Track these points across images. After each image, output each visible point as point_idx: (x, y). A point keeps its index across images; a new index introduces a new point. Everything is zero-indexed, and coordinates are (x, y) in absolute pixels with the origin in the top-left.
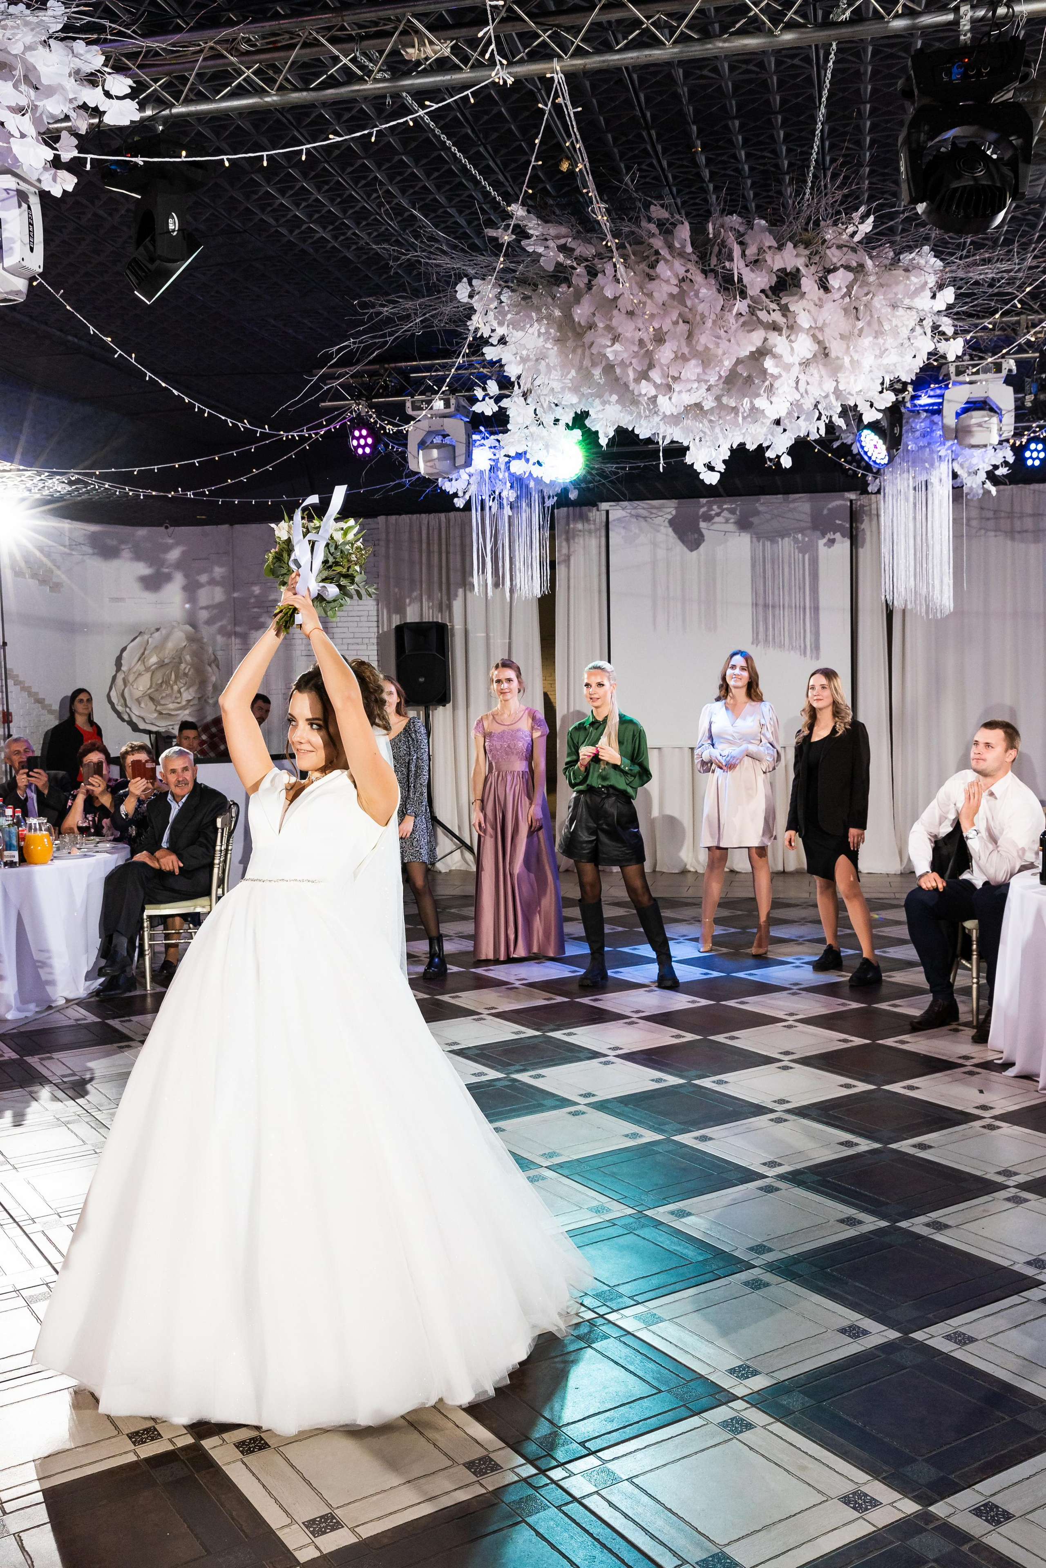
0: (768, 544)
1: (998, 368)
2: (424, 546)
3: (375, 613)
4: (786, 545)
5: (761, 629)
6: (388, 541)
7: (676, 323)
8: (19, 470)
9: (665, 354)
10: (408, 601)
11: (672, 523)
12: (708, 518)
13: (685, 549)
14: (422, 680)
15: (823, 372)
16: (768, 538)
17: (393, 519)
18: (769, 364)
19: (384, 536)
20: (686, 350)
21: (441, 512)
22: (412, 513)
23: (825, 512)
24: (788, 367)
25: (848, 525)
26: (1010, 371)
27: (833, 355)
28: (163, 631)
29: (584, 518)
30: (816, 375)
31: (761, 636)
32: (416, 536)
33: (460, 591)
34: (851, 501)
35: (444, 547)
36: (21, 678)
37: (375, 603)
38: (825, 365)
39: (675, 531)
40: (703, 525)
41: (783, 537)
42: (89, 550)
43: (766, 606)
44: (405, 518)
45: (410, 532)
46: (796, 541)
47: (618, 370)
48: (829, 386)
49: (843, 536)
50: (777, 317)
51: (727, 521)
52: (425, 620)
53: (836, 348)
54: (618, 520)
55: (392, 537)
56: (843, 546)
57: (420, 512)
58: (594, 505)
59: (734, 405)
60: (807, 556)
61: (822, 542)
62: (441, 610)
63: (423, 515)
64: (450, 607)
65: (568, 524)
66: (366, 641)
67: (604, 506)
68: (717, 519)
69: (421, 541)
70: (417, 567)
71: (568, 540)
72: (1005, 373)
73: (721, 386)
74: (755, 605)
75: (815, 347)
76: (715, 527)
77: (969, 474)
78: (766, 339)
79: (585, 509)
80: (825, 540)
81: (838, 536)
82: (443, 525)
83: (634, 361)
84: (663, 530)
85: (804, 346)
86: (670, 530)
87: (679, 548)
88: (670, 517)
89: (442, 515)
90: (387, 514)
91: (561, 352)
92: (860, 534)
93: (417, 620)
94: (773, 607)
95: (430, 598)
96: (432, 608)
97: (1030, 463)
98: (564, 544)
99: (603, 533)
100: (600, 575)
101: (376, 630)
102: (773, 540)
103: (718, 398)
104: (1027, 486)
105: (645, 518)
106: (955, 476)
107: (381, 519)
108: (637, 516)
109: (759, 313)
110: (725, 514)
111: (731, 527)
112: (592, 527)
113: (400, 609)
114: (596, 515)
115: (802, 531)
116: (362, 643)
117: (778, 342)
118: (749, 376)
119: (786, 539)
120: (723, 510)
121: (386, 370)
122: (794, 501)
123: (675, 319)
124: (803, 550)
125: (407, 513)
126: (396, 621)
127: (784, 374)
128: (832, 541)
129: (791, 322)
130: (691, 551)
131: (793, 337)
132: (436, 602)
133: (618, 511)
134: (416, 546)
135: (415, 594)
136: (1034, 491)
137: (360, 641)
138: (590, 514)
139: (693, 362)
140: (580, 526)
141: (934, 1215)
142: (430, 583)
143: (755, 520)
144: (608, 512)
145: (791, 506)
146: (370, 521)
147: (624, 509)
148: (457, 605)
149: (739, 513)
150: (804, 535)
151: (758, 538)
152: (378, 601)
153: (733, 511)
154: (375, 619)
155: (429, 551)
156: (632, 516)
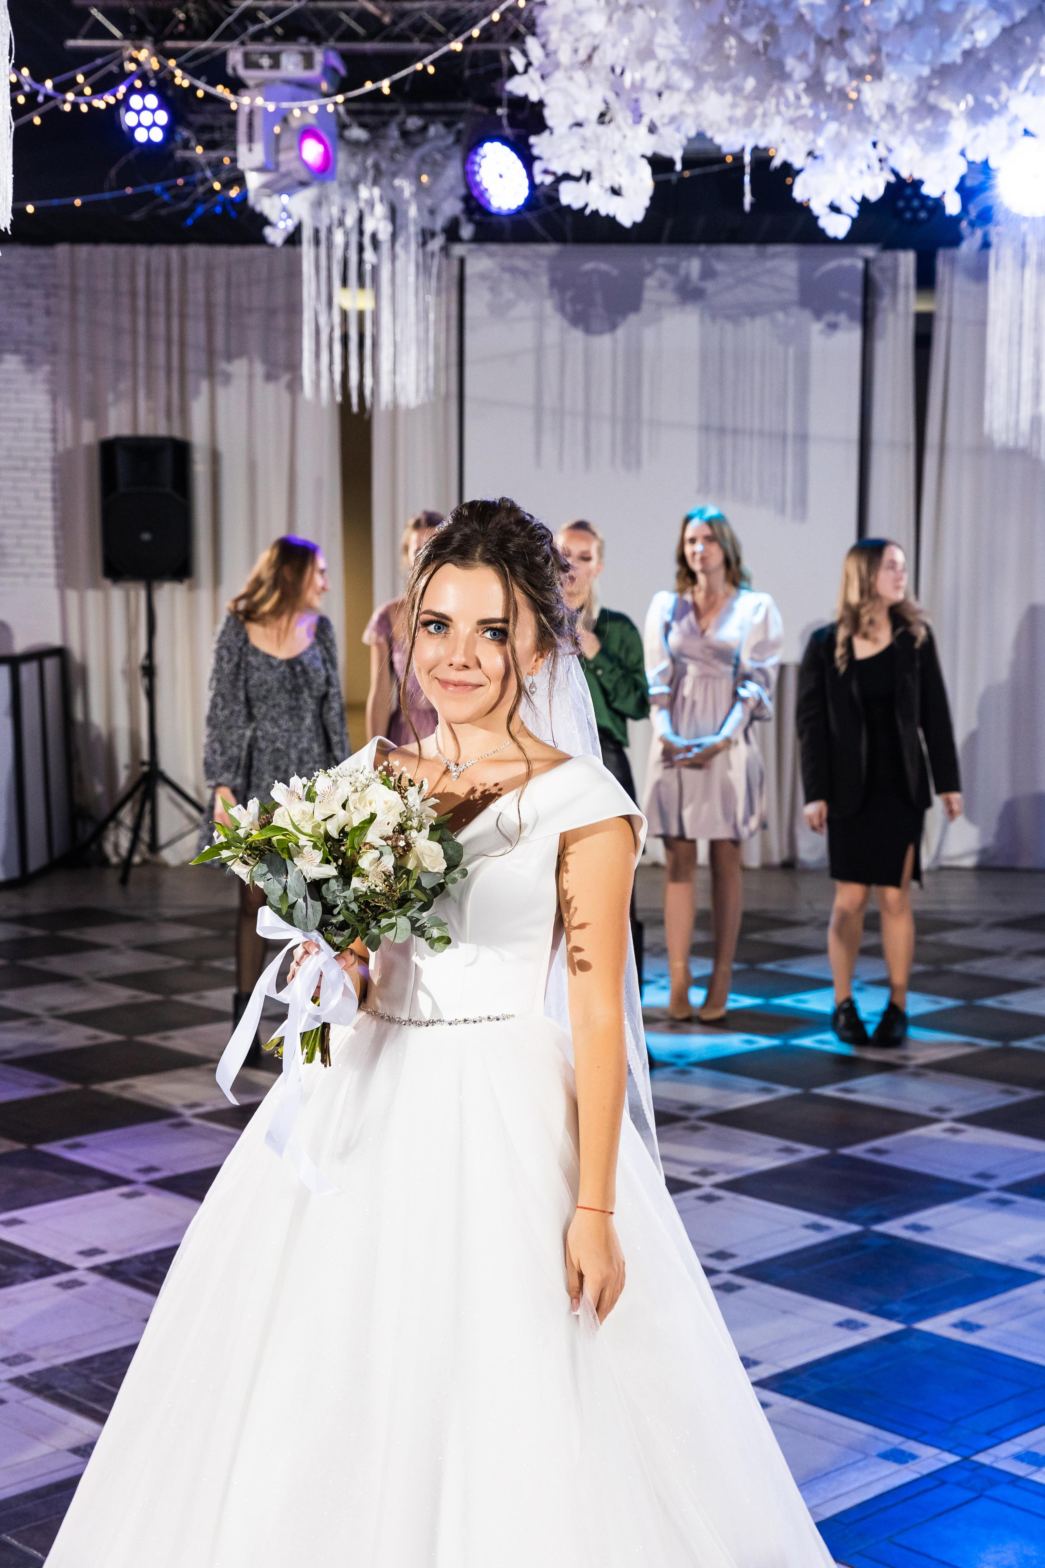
0: (729, 327)
2: (141, 303)
3: (52, 418)
4: (757, 333)
5: (714, 469)
6: (73, 290)
10: (110, 397)
14: (146, 537)
16: (728, 317)
17: (83, 251)
19: (66, 280)
22: (119, 242)
23: (825, 277)
25: (860, 302)
31: (713, 479)
32: (125, 286)
33: (205, 389)
34: (867, 262)
35: (175, 306)
37: (51, 400)
41: (753, 316)
43: (722, 431)
44: (107, 251)
45: (116, 275)
46: (774, 323)
49: (851, 318)
51: (665, 286)
52: (142, 432)
54: (482, 275)
55: (81, 283)
56: (851, 335)
60: (791, 352)
61: (816, 328)
62: (168, 417)
64: (184, 412)
66: (31, 464)
67: (456, 247)
69: (133, 294)
70: (128, 339)
74: (705, 427)
80: (821, 325)
81: (842, 318)
90: (74, 242)
93: (125, 431)
94: (735, 433)
95: (150, 393)
99: (452, 295)
101: (49, 445)
102: (734, 319)
107: (62, 250)
108: (513, 270)
110: (660, 274)
111: (671, 296)
113: (96, 412)
115: (784, 307)
116: (24, 468)
119: (759, 321)
120: (655, 267)
122: (774, 256)
124: (785, 341)
125: (109, 242)
128: (833, 327)
132: (160, 403)
133: (480, 257)
134: (126, 301)
135: (124, 386)
137: (20, 464)
142: (150, 368)
143: (710, 286)
144: (462, 262)
145: (769, 264)
146: (38, 251)
147: (491, 255)
148: (199, 410)
149: (682, 272)
150: (787, 314)
151: (714, 317)
152: (54, 397)
153: (672, 270)
154: (48, 425)
155: (149, 314)
156: (504, 269)
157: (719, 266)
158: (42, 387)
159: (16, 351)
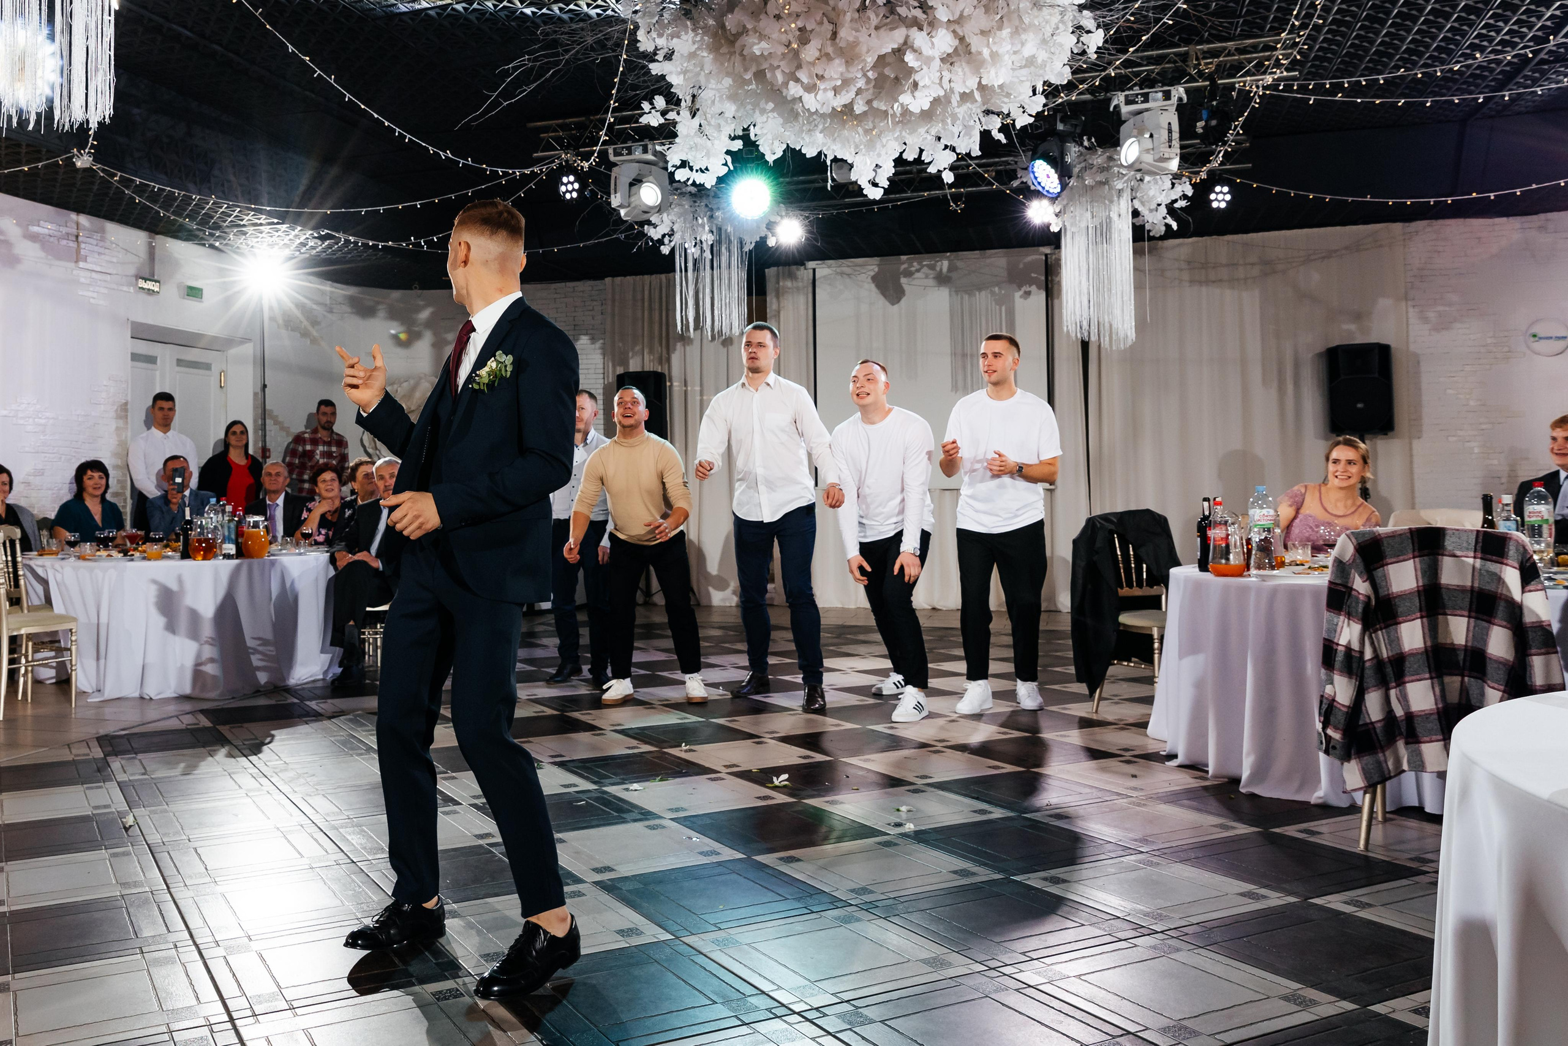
0: (966, 297)
1: (1167, 96)
2: (646, 304)
3: (602, 366)
4: (983, 299)
5: (960, 377)
6: (613, 301)
7: (821, 23)
8: (273, 223)
9: (810, 52)
10: (630, 354)
11: (874, 279)
12: (909, 274)
13: (887, 303)
15: (967, 69)
16: (966, 292)
17: (618, 279)
18: (909, 58)
19: (610, 296)
20: (830, 50)
21: (661, 273)
22: (636, 274)
23: (1021, 266)
24: (928, 60)
25: (1043, 278)
26: (1180, 99)
27: (973, 50)
28: (412, 382)
29: (792, 276)
30: (960, 73)
31: (960, 383)
32: (639, 297)
33: (679, 345)
34: (1046, 255)
35: (664, 304)
36: (280, 419)
37: (601, 357)
38: (968, 63)
39: (878, 286)
40: (903, 280)
41: (980, 290)
42: (349, 310)
43: (964, 355)
44: (629, 279)
45: (634, 290)
46: (993, 293)
47: (769, 75)
48: (972, 84)
49: (1039, 288)
50: (918, 13)
51: (927, 277)
52: (647, 369)
53: (976, 43)
54: (824, 277)
55: (617, 297)
56: (1039, 298)
57: (643, 274)
58: (803, 264)
59: (884, 108)
60: (1003, 308)
61: (1018, 295)
62: (661, 363)
63: (646, 276)
64: (669, 360)
65: (778, 283)
67: (811, 264)
68: (917, 275)
69: (643, 300)
70: (640, 323)
71: (778, 297)
72: (1174, 100)
73: (871, 91)
74: (954, 354)
75: (957, 42)
76: (915, 282)
77: (1151, 211)
78: (907, 37)
79: (794, 268)
80: (1021, 293)
81: (1034, 288)
82: (664, 285)
83: (782, 63)
84: (866, 286)
85: (944, 41)
86: (873, 286)
87: (881, 301)
88: (872, 273)
89: (663, 276)
90: (613, 276)
91: (715, 59)
92: (1056, 287)
93: (639, 369)
94: (972, 356)
95: (651, 352)
96: (653, 361)
97: (1215, 205)
98: (774, 300)
99: (810, 289)
100: (807, 329)
101: (602, 381)
102: (970, 293)
103: (869, 102)
104: (1221, 238)
105: (848, 275)
106: (1136, 213)
107: (608, 280)
108: (842, 274)
109: (899, 9)
110: (925, 270)
111: (931, 282)
112: (800, 284)
113: (624, 362)
114: (804, 274)
115: (998, 284)
117: (919, 38)
118: (897, 78)
119: (983, 293)
120: (923, 266)
121: (591, 121)
122: (990, 257)
123: (818, 19)
124: (999, 302)
125: (631, 275)
126: (620, 370)
127: (924, 67)
128: (1027, 294)
129: (931, 18)
130: (893, 304)
131: (933, 34)
132: (657, 356)
133: (824, 270)
134: (639, 304)
135: (638, 348)
136: (1228, 241)
138: (798, 273)
139: (837, 61)
140: (789, 284)
141: (1053, 872)
142: (651, 337)
143: (954, 275)
144: (814, 270)
145: (988, 261)
146: (598, 282)
147: (829, 267)
148: (676, 358)
149: (938, 269)
150: (1000, 288)
151: (957, 292)
152: (604, 355)
153: (932, 267)
154: (602, 371)
155: (651, 309)
156: (837, 273)
157: (959, 264)
158: (599, 351)
159: (586, 334)
